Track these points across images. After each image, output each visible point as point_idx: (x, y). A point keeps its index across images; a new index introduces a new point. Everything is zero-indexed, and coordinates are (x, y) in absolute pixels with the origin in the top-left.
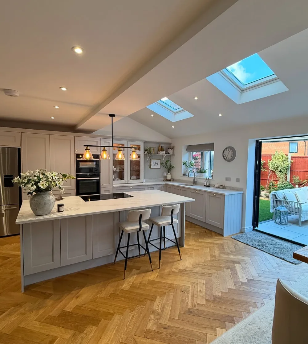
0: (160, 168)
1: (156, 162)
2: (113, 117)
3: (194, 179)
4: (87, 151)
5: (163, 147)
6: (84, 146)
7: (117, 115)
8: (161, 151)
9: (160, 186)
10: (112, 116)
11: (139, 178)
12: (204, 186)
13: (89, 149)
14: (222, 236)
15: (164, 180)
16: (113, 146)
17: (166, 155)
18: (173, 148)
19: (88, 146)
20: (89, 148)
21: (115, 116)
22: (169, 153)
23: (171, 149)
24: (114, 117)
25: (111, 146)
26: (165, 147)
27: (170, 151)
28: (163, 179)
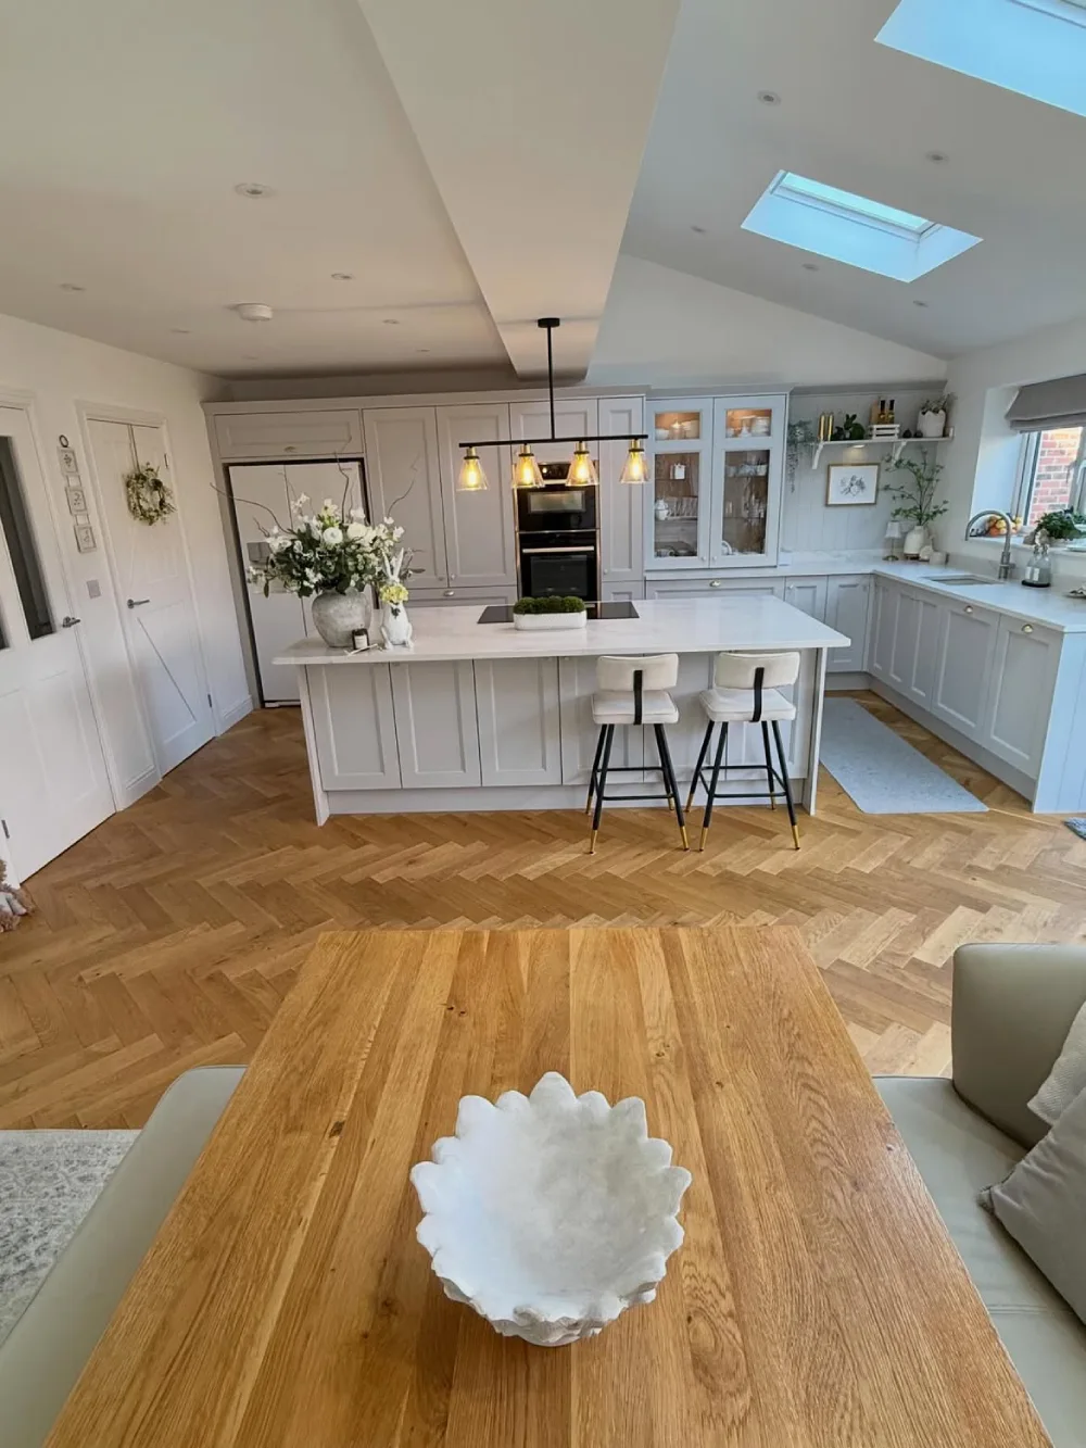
0: (875, 504)
1: (853, 479)
2: (552, 329)
3: (1006, 555)
4: (471, 461)
5: (892, 407)
6: (462, 445)
7: (564, 320)
8: (875, 427)
9: (851, 581)
10: (549, 323)
11: (761, 550)
12: (1025, 583)
13: (474, 454)
14: (1027, 804)
15: (886, 559)
16: (556, 437)
17: (904, 442)
18: (945, 407)
19: (471, 445)
20: (474, 451)
21: (558, 325)
22: (919, 435)
23: (936, 411)
24: (557, 328)
25: (550, 437)
26: (904, 403)
27: (931, 424)
28: (882, 552)
